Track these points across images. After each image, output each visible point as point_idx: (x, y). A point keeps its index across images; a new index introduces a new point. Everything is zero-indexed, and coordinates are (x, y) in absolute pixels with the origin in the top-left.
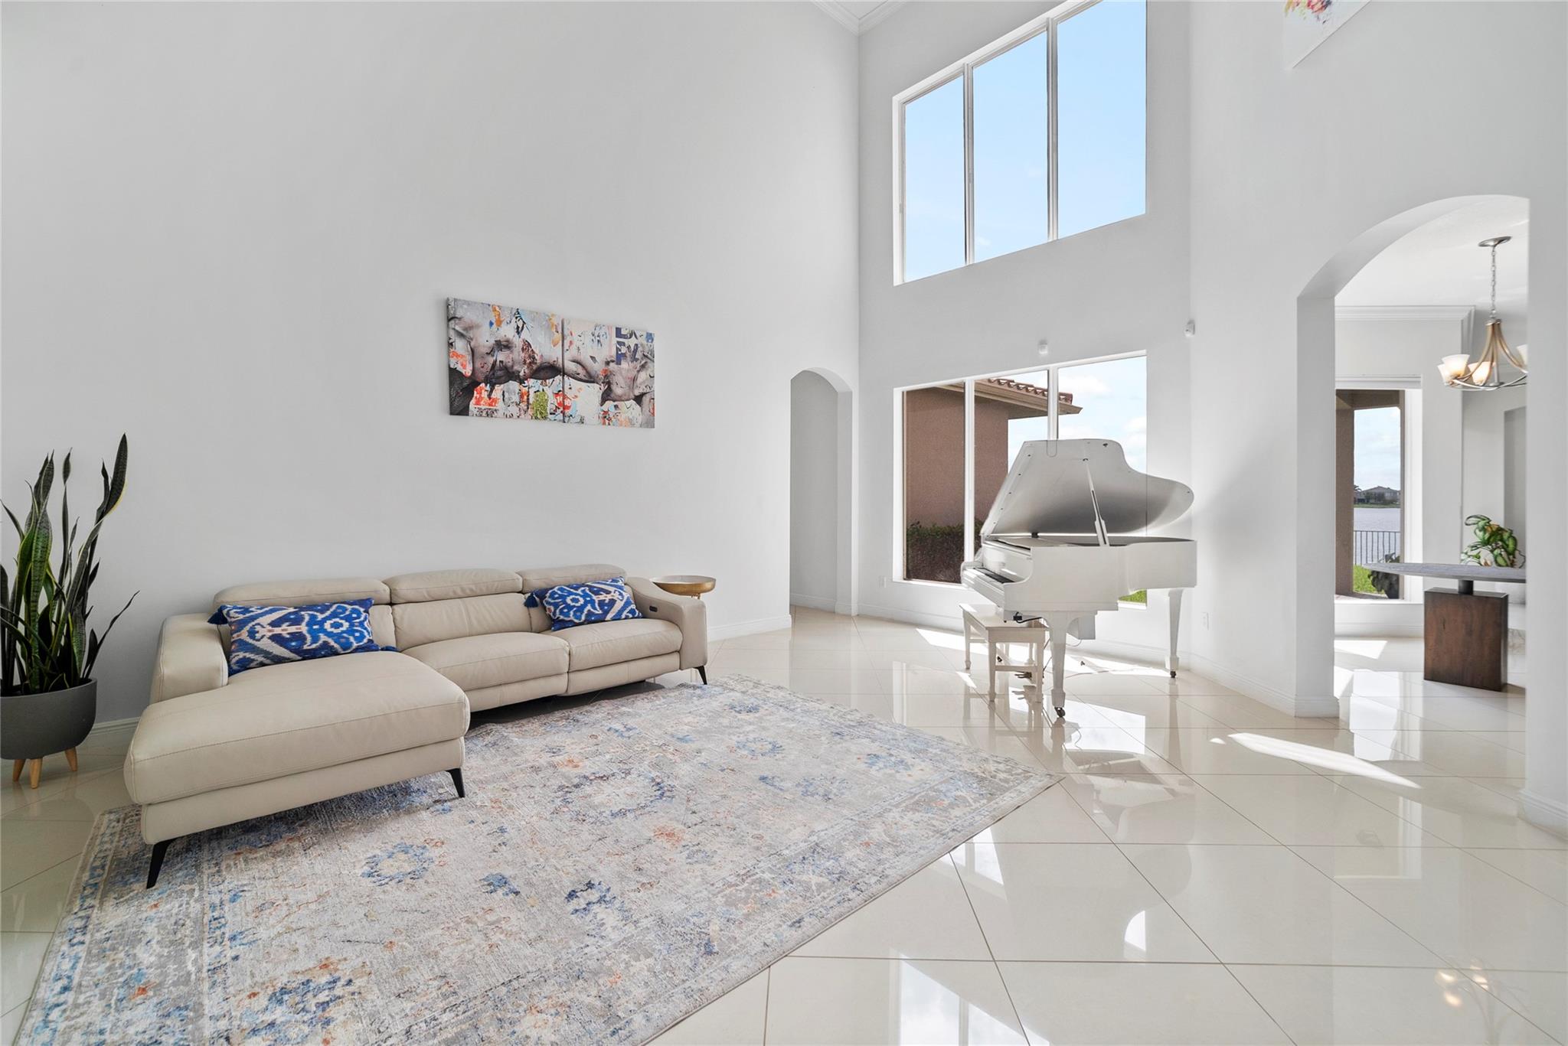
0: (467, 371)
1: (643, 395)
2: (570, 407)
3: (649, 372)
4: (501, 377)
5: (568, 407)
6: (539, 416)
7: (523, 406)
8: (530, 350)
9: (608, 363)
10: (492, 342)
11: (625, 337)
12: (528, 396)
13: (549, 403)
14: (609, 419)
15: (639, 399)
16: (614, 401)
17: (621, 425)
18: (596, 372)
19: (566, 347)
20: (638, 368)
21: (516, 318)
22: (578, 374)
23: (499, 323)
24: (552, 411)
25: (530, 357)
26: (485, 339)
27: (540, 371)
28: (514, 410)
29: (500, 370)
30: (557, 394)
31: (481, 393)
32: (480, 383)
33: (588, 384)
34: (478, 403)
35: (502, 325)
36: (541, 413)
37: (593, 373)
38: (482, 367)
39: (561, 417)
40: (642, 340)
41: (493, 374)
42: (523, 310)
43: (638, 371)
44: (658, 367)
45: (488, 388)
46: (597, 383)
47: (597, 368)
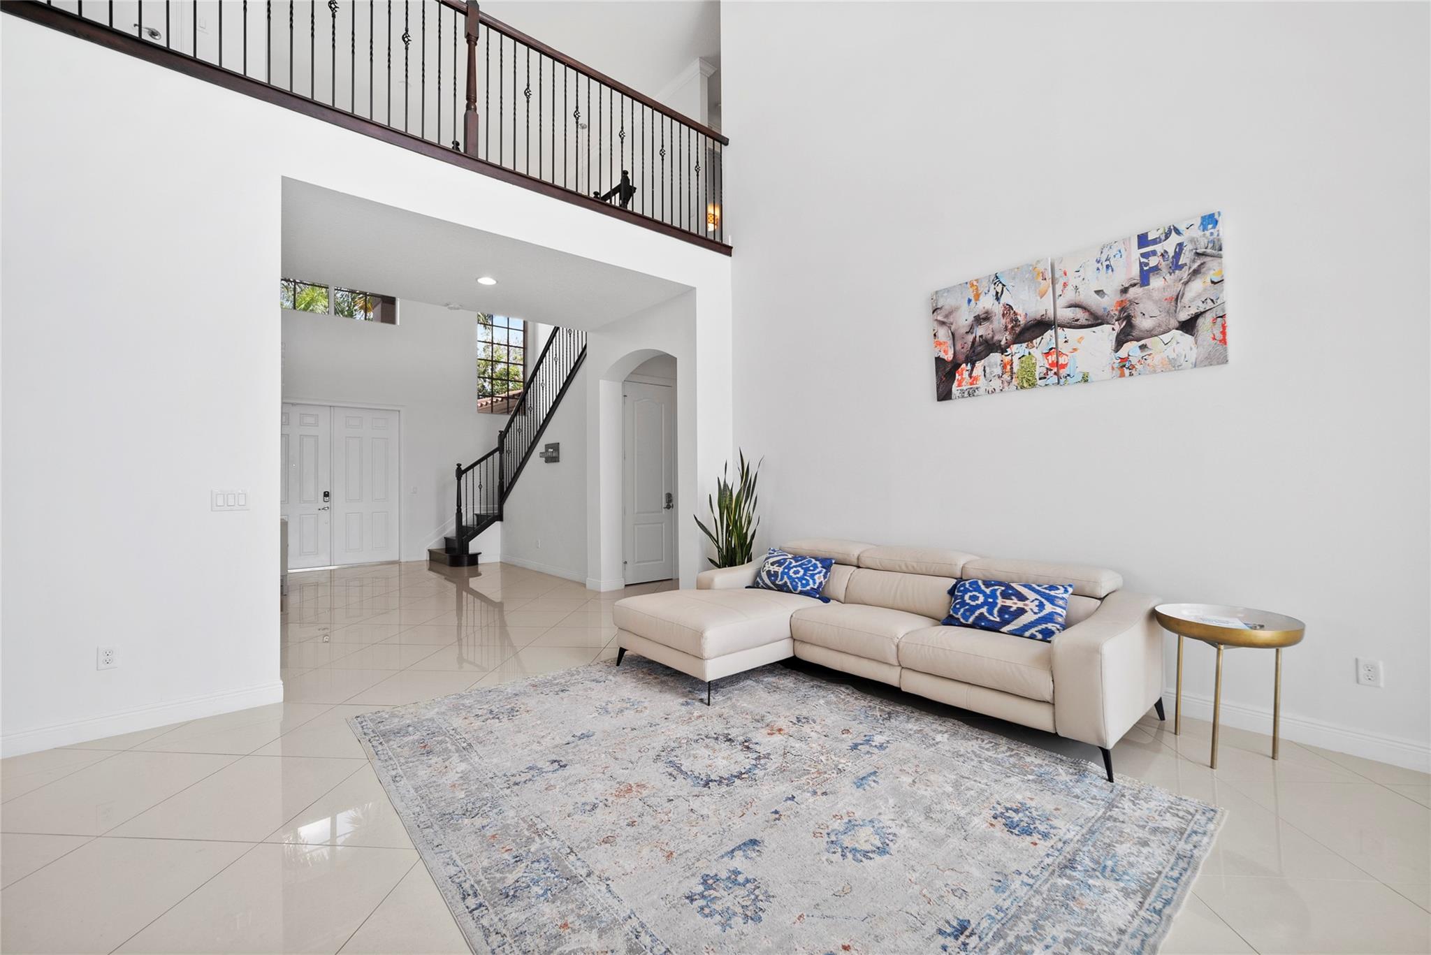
0: (949, 356)
1: (1197, 316)
2: (1067, 364)
3: (1212, 275)
4: (980, 352)
5: (1064, 366)
6: (1025, 385)
7: (1006, 377)
8: (1012, 312)
9: (1125, 291)
10: (971, 319)
11: (1155, 242)
12: (1012, 365)
13: (1037, 367)
14: (1132, 367)
15: (1188, 326)
16: (1138, 340)
17: (1155, 372)
18: (1105, 309)
19: (1058, 292)
20: (1185, 280)
21: (995, 283)
22: (1077, 320)
23: (977, 297)
24: (1042, 375)
25: (1012, 321)
26: (964, 319)
27: (1024, 333)
28: (996, 383)
29: (980, 345)
30: (1047, 354)
31: (962, 374)
32: (961, 365)
33: (1094, 329)
34: (959, 385)
35: (981, 297)
36: (1028, 381)
37: (1100, 312)
38: (963, 348)
39: (1055, 379)
40: (1196, 232)
41: (974, 352)
42: (1001, 273)
43: (1186, 283)
44: (1231, 264)
45: (969, 367)
46: (1108, 323)
47: (1108, 304)
